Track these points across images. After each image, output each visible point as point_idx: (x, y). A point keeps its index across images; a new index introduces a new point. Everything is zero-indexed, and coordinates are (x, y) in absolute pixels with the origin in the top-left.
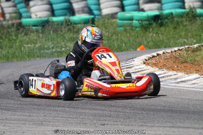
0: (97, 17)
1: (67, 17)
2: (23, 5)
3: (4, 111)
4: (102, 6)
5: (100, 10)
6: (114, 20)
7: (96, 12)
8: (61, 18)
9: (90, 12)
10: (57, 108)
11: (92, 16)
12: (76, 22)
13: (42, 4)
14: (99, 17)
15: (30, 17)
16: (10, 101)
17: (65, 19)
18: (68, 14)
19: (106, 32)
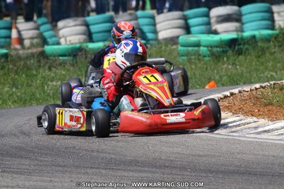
0: (151, 42)
1: (107, 43)
2: (48, 26)
3: (15, 175)
4: (159, 27)
5: (155, 32)
6: (174, 47)
7: (150, 36)
9: (142, 35)
10: (88, 170)
13: (75, 26)
14: (155, 42)
15: (58, 43)
16: (23, 161)
17: (105, 45)
18: (109, 39)
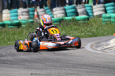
0: (91, 17)
1: (73, 17)
4: (94, 10)
5: (93, 13)
6: (100, 18)
7: (90, 14)
8: (70, 18)
9: (87, 14)
10: (66, 68)
11: (88, 16)
12: (79, 20)
13: (60, 10)
14: (92, 17)
15: (53, 17)
17: (72, 18)
18: (74, 15)
19: (96, 25)
